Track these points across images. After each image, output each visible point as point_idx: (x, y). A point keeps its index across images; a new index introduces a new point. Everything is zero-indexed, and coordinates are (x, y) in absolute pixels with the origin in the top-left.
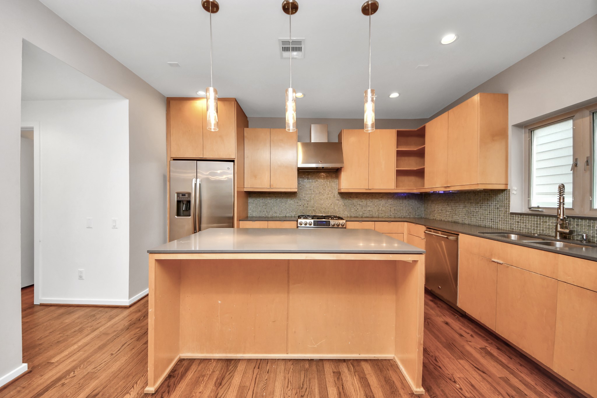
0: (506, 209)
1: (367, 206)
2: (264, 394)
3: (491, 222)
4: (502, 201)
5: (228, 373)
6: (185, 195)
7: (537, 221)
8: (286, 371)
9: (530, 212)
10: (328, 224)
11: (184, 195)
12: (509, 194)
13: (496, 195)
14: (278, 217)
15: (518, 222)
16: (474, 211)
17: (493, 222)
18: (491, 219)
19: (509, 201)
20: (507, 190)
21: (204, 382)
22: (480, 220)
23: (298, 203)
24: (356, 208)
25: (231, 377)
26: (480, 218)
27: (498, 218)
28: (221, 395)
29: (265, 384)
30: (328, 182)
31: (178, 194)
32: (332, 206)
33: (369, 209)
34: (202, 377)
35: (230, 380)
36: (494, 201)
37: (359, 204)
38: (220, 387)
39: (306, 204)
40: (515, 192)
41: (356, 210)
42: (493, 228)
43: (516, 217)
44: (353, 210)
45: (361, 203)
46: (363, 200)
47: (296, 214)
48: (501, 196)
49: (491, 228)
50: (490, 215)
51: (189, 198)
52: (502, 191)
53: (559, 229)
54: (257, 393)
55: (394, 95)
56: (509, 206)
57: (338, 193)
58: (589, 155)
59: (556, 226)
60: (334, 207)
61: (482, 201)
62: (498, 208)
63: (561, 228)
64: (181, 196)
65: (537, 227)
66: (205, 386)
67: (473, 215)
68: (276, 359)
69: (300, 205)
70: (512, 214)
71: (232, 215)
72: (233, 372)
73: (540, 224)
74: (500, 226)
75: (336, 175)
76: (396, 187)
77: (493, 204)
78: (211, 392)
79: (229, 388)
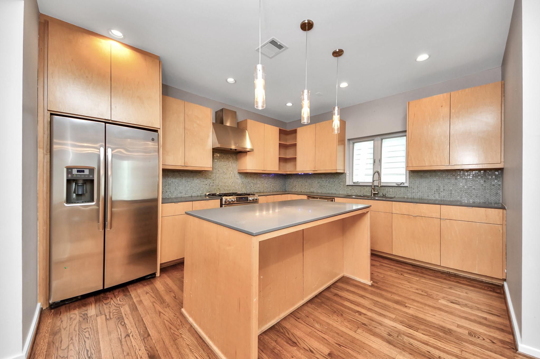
0: (344, 183)
1: (257, 184)
2: (326, 327)
3: (336, 191)
4: (342, 179)
5: (287, 334)
6: (83, 171)
7: (360, 189)
8: (315, 310)
9: (353, 184)
10: (247, 200)
11: (81, 171)
12: (346, 175)
13: (338, 176)
14: (184, 197)
15: (351, 190)
16: (324, 185)
17: (337, 190)
18: (336, 189)
19: (346, 179)
20: (344, 173)
21: (282, 351)
22: (329, 190)
23: (204, 182)
24: (250, 185)
25: (293, 335)
26: (329, 189)
27: (339, 188)
28: (307, 347)
29: (317, 323)
30: (230, 163)
31: (69, 170)
32: (234, 184)
33: (258, 186)
34: (275, 350)
35: (296, 337)
36: (337, 179)
37: (252, 183)
38: (298, 344)
39: (212, 183)
40: (348, 174)
41: (250, 188)
42: (337, 194)
43: (349, 187)
44: (248, 188)
45: (253, 182)
46: (255, 179)
47: (202, 193)
48: (341, 177)
49: (336, 194)
50: (334, 187)
51: (91, 176)
52: (342, 173)
53: (373, 192)
54: (322, 330)
55: (289, 104)
56: (346, 182)
57: (238, 173)
58: (380, 158)
59: (372, 190)
60: (235, 185)
61: (330, 179)
62: (339, 183)
63: (374, 191)
64: (75, 172)
65: (360, 192)
66: (289, 352)
67: (324, 188)
68: (299, 308)
69: (207, 184)
70: (347, 185)
71: (156, 197)
72: (288, 331)
73: (362, 190)
74: (341, 193)
75: (236, 157)
76: (279, 170)
77: (336, 181)
78: (299, 352)
79: (304, 341)
